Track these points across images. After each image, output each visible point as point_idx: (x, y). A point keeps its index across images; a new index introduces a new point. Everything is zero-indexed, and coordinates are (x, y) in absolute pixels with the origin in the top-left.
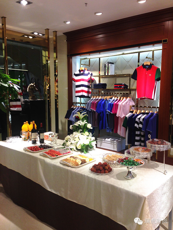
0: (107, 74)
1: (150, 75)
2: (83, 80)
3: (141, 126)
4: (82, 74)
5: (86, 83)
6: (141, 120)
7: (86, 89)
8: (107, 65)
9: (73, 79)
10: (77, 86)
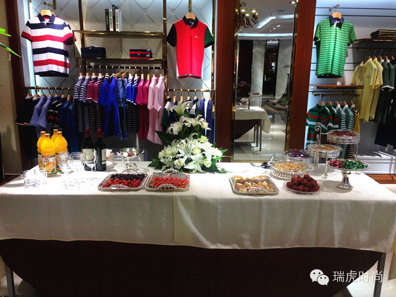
0: (112, 29)
2: (51, 38)
4: (47, 24)
7: (61, 58)
8: (111, 10)
9: (26, 36)
10: (36, 51)
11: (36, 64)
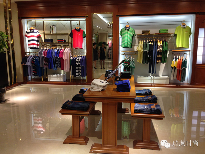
0: (52, 33)
1: (80, 35)
2: (34, 36)
3: (79, 63)
4: (32, 32)
5: (36, 39)
6: (79, 60)
7: (36, 43)
8: (52, 27)
9: (26, 36)
10: (29, 41)
11: (29, 45)
